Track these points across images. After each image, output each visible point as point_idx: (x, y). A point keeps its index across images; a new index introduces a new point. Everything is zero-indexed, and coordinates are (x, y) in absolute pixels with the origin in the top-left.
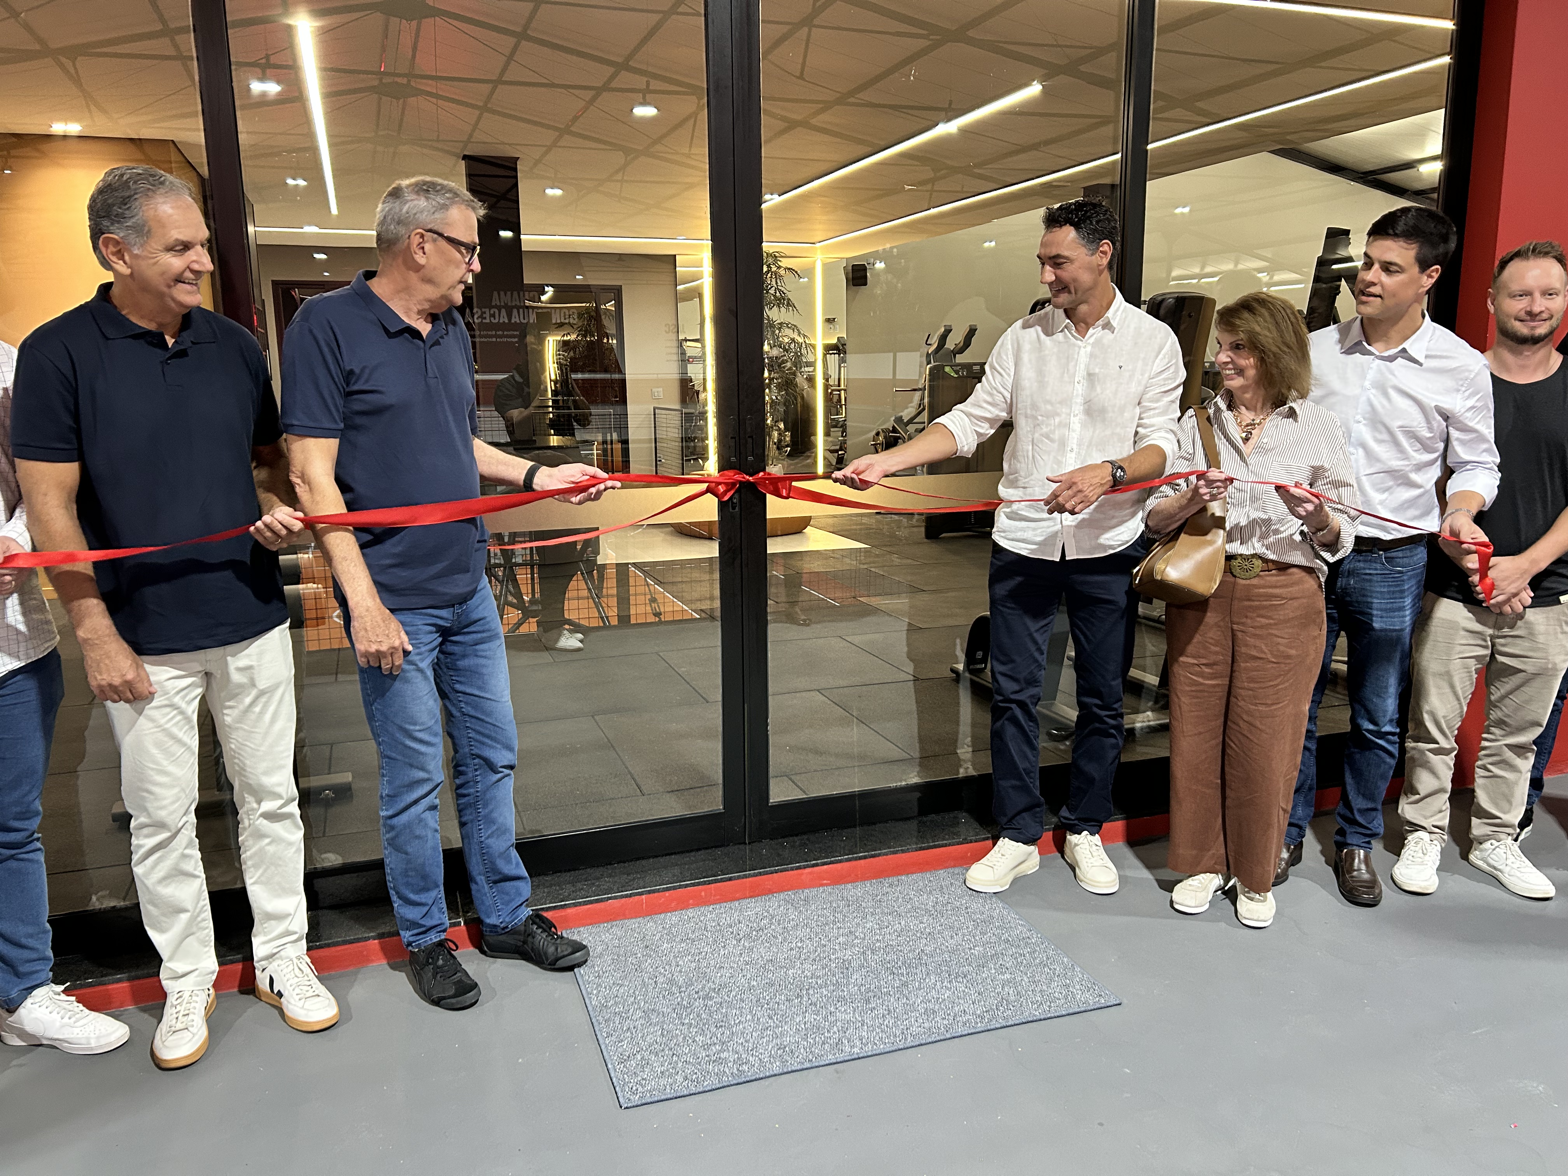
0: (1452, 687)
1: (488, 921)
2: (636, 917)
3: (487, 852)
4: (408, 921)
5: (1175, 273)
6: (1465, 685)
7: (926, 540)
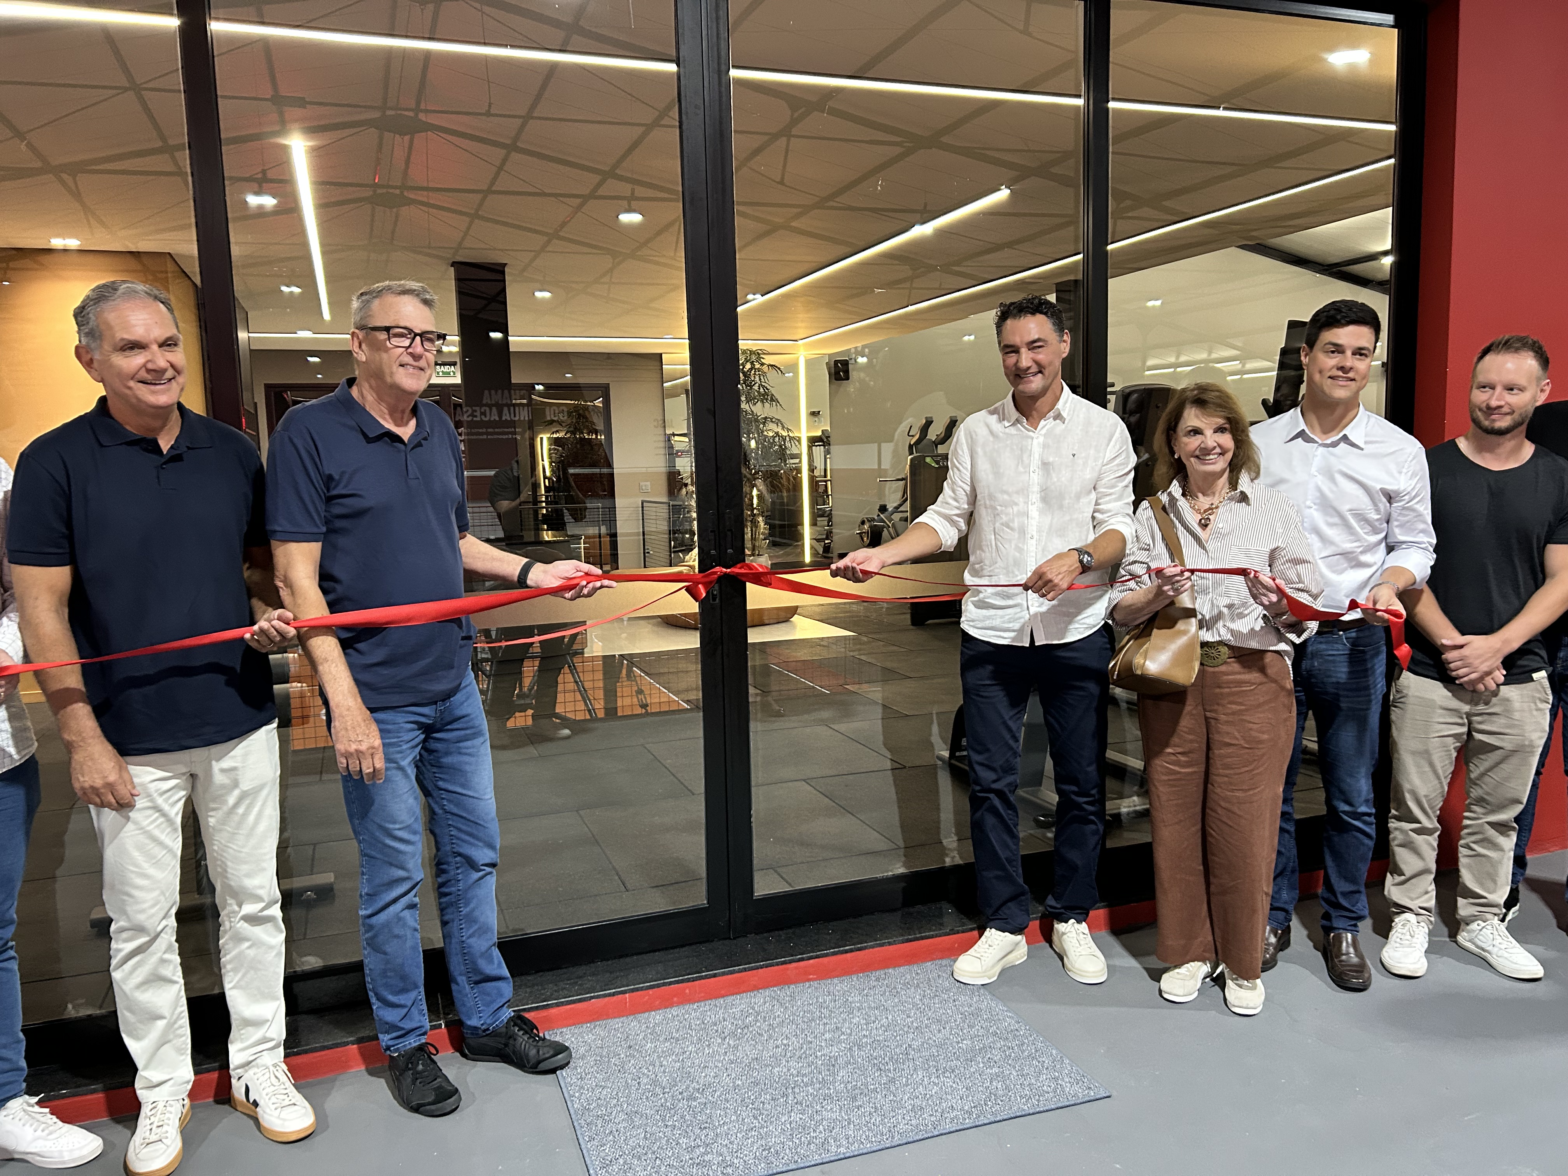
0: (1432, 765)
1: (469, 1023)
2: (619, 1016)
3: (469, 952)
4: (387, 1023)
5: (1150, 363)
6: (1445, 764)
7: (912, 627)
